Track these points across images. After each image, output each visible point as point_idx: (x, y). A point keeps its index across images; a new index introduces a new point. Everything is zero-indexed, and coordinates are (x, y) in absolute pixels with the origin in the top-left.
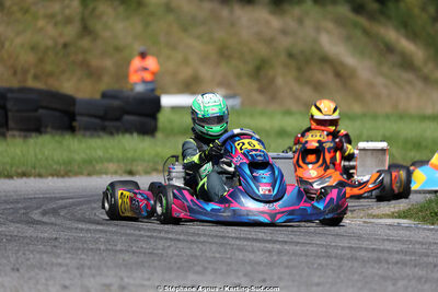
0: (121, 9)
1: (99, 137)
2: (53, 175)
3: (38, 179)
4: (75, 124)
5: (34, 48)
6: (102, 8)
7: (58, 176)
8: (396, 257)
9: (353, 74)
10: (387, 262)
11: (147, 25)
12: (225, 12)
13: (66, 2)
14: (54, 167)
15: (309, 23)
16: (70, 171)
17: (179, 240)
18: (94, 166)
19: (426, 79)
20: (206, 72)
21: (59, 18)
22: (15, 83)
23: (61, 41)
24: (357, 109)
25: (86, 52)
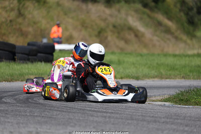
0: (36, 4)
1: (26, 63)
2: (5, 81)
4: (15, 57)
6: (28, 4)
7: (7, 81)
8: (163, 120)
9: (143, 35)
10: (159, 122)
11: (48, 12)
12: (84, 6)
13: (11, 1)
14: (6, 77)
16: (13, 79)
17: (63, 111)
18: (24, 77)
19: (176, 38)
20: (75, 34)
21: (8, 8)
23: (9, 19)
24: (145, 51)
25: (20, 24)
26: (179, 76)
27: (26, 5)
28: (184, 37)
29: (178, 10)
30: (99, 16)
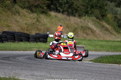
0: (46, 16)
2: (22, 50)
3: (19, 51)
4: (29, 40)
5: (26, 24)
7: (23, 51)
9: (95, 31)
11: (51, 20)
12: (68, 18)
13: (34, 15)
15: (86, 20)
16: (26, 50)
18: (31, 49)
19: (111, 33)
22: (22, 31)
23: (32, 22)
24: (96, 39)
25: (37, 25)
26: (104, 50)
27: (40, 17)
28: (115, 33)
29: (113, 21)
30: (75, 22)
